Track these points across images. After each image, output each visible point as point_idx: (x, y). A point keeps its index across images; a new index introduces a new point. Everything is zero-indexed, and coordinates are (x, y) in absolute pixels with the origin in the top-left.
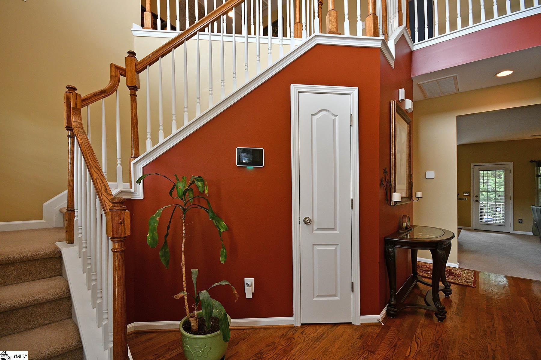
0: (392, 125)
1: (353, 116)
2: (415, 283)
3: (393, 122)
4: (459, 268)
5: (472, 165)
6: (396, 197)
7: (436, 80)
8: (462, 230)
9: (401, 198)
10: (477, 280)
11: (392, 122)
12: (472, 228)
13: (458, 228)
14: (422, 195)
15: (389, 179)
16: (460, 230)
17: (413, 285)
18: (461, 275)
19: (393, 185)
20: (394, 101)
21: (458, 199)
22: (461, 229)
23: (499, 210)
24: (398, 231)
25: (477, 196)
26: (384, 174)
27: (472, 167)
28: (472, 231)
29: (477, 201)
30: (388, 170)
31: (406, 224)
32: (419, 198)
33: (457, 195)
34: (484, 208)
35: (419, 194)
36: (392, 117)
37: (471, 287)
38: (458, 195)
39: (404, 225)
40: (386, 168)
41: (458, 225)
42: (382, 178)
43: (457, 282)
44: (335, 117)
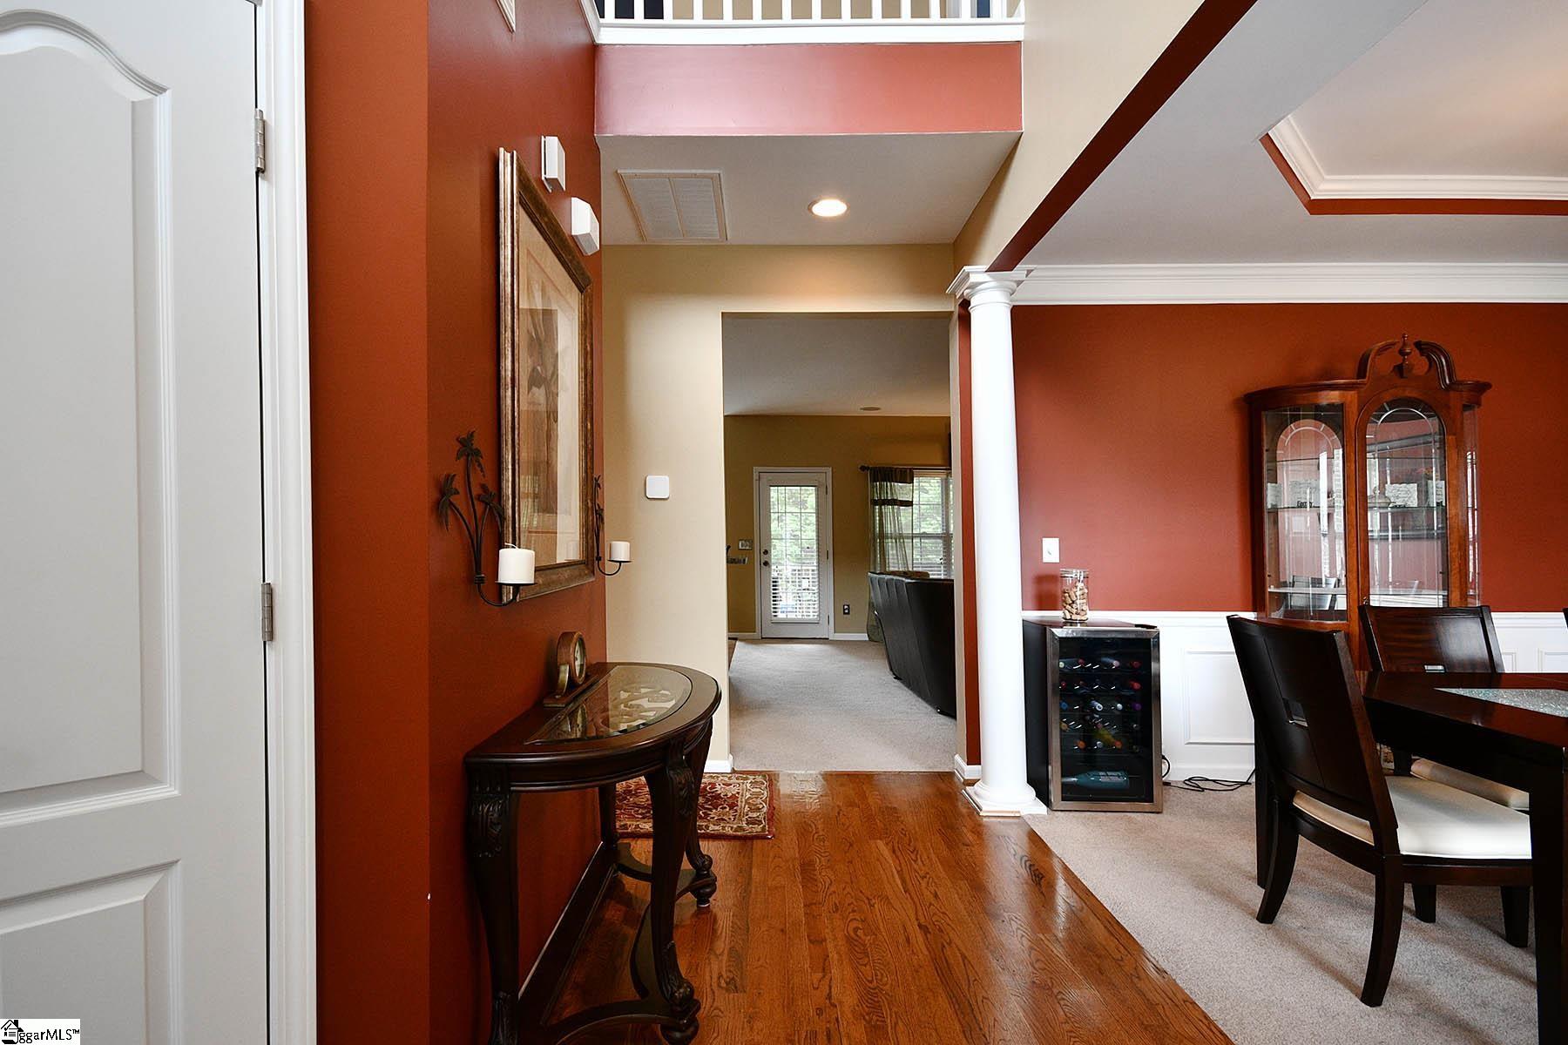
0: (502, 252)
1: (271, 123)
2: (610, 874)
3: (509, 245)
4: (734, 771)
5: (756, 469)
6: (515, 566)
7: (669, 177)
8: (738, 643)
9: (535, 571)
10: (777, 807)
11: (502, 240)
12: (757, 635)
13: (729, 638)
14: (632, 551)
15: (491, 488)
16: (734, 641)
17: (606, 883)
18: (740, 796)
19: (510, 511)
20: (509, 155)
21: (730, 561)
22: (736, 639)
23: (805, 584)
24: (538, 704)
25: (766, 552)
26: (458, 458)
27: (755, 476)
28: (756, 644)
29: (766, 564)
30: (481, 443)
31: (571, 672)
32: (620, 562)
33: (725, 548)
34: (779, 580)
35: (621, 550)
36: (502, 220)
37: (764, 838)
38: (728, 548)
39: (561, 676)
40: (472, 435)
41: (730, 630)
42: (450, 478)
43: (728, 831)
44: (141, 95)
